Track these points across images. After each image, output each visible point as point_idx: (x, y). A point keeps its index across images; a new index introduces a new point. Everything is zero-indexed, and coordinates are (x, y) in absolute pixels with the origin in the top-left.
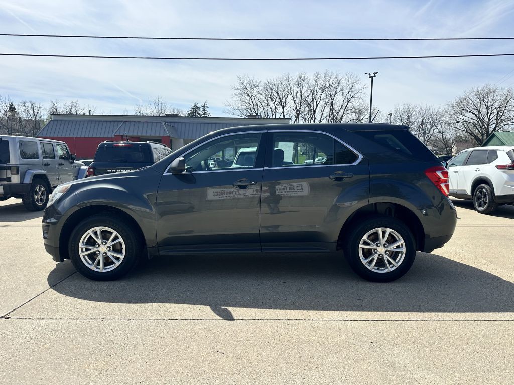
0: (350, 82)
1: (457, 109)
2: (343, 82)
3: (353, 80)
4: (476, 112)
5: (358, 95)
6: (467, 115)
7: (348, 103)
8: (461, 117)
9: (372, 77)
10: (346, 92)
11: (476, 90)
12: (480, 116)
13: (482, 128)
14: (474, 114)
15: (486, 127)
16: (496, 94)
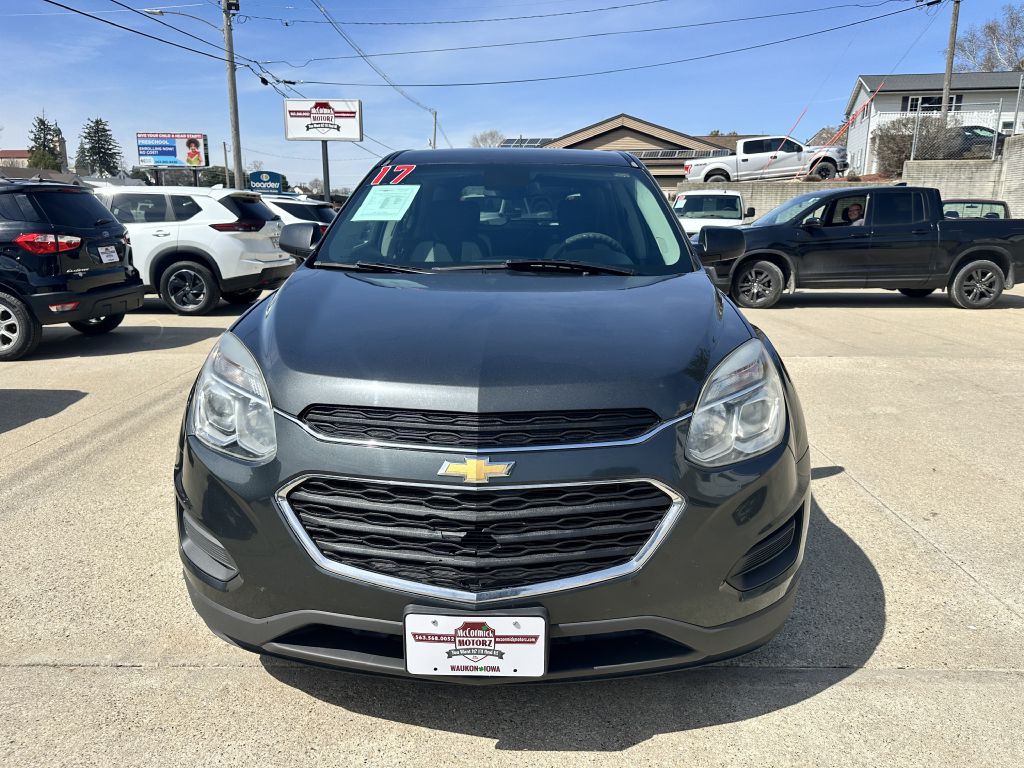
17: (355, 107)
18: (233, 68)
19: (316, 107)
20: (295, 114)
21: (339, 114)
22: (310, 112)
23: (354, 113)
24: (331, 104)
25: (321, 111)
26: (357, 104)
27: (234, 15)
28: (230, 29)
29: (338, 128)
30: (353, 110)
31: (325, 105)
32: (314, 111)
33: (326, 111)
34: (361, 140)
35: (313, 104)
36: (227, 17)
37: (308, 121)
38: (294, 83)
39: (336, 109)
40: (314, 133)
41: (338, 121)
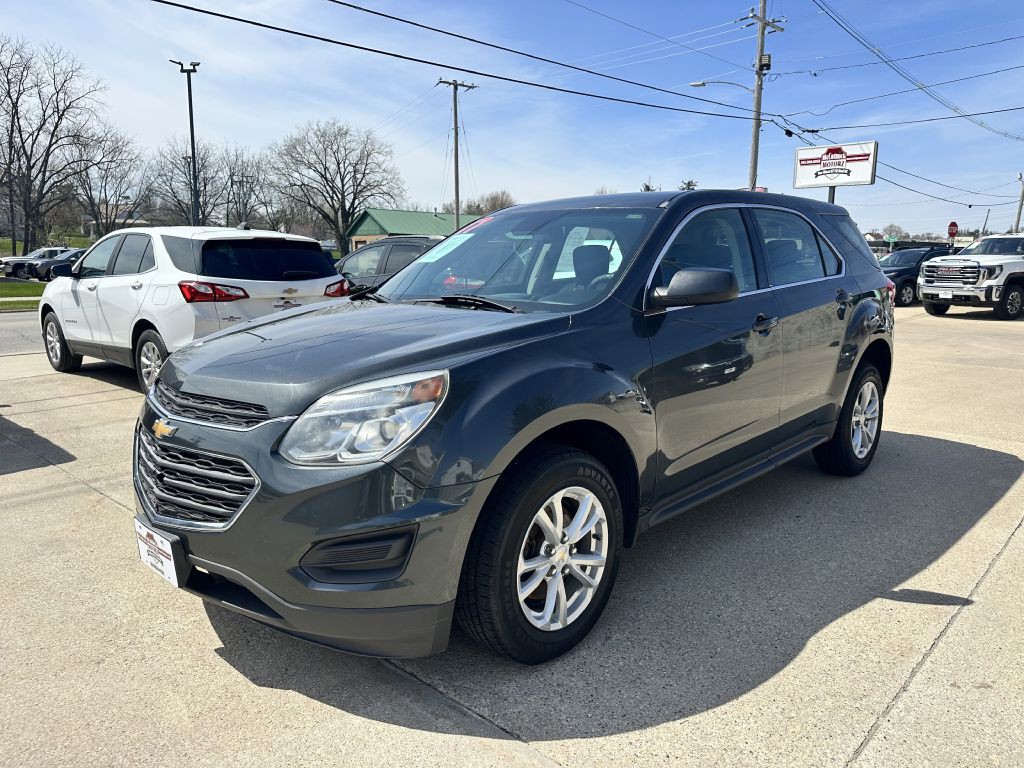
0: (57, 70)
1: (287, 159)
2: (39, 64)
3: (64, 64)
4: (320, 168)
5: (82, 103)
6: (305, 171)
7: (60, 118)
8: (296, 175)
9: (189, 72)
10: (49, 90)
11: (315, 128)
12: (328, 175)
13: (332, 198)
14: (316, 171)
15: (340, 197)
16: (348, 138)
17: (870, 149)
18: (758, 125)
19: (827, 154)
20: (805, 162)
21: (851, 158)
22: (821, 159)
23: (869, 155)
24: (844, 149)
25: (833, 156)
26: (872, 146)
27: (765, 75)
28: (760, 87)
29: (849, 173)
30: (867, 152)
31: (838, 151)
32: (825, 157)
33: (838, 156)
34: (873, 182)
35: (825, 150)
36: (759, 77)
37: (818, 168)
38: (817, 131)
39: (848, 154)
40: (822, 180)
41: (849, 166)
